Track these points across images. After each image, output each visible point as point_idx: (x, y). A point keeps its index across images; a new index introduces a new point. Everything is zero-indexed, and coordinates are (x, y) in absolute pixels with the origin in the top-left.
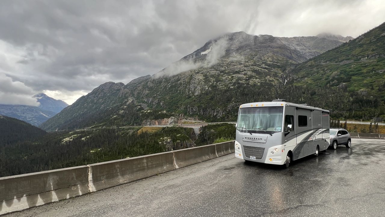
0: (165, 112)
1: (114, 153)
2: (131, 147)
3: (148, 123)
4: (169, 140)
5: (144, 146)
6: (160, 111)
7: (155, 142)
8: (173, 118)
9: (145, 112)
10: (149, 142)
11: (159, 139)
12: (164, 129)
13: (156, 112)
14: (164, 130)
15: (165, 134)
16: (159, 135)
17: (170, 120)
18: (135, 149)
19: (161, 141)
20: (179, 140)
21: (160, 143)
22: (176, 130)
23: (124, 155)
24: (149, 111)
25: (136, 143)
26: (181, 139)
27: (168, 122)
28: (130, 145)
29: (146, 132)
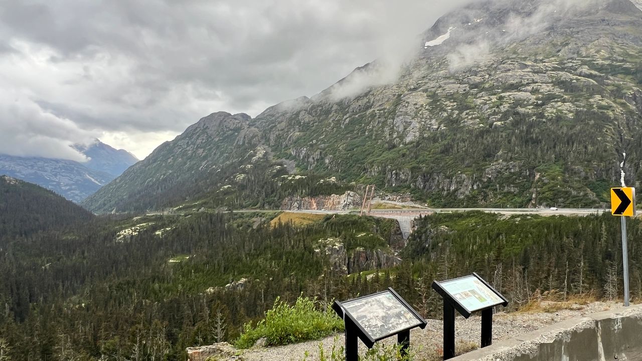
0: (333, 179)
1: (216, 268)
2: (254, 256)
3: (296, 203)
4: (337, 246)
5: (281, 257)
6: (322, 177)
7: (305, 248)
8: (352, 193)
9: (290, 178)
10: (293, 247)
11: (315, 242)
12: (328, 218)
13: (313, 178)
14: (329, 221)
15: (329, 232)
16: (317, 232)
17: (343, 199)
18: (260, 261)
19: (320, 247)
20: (360, 246)
21: (317, 251)
22: (354, 223)
23: (236, 273)
24: (298, 177)
25: (265, 248)
26: (368, 245)
27: (339, 203)
28: (251, 251)
29: (287, 224)
